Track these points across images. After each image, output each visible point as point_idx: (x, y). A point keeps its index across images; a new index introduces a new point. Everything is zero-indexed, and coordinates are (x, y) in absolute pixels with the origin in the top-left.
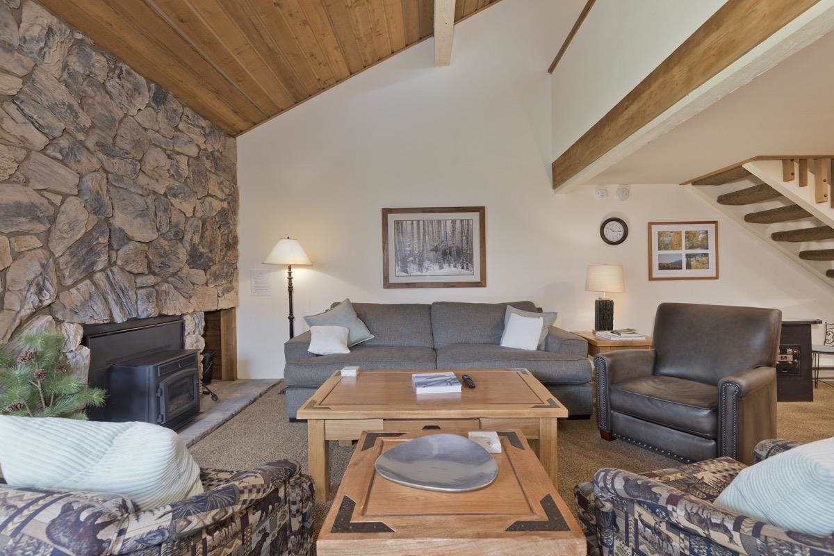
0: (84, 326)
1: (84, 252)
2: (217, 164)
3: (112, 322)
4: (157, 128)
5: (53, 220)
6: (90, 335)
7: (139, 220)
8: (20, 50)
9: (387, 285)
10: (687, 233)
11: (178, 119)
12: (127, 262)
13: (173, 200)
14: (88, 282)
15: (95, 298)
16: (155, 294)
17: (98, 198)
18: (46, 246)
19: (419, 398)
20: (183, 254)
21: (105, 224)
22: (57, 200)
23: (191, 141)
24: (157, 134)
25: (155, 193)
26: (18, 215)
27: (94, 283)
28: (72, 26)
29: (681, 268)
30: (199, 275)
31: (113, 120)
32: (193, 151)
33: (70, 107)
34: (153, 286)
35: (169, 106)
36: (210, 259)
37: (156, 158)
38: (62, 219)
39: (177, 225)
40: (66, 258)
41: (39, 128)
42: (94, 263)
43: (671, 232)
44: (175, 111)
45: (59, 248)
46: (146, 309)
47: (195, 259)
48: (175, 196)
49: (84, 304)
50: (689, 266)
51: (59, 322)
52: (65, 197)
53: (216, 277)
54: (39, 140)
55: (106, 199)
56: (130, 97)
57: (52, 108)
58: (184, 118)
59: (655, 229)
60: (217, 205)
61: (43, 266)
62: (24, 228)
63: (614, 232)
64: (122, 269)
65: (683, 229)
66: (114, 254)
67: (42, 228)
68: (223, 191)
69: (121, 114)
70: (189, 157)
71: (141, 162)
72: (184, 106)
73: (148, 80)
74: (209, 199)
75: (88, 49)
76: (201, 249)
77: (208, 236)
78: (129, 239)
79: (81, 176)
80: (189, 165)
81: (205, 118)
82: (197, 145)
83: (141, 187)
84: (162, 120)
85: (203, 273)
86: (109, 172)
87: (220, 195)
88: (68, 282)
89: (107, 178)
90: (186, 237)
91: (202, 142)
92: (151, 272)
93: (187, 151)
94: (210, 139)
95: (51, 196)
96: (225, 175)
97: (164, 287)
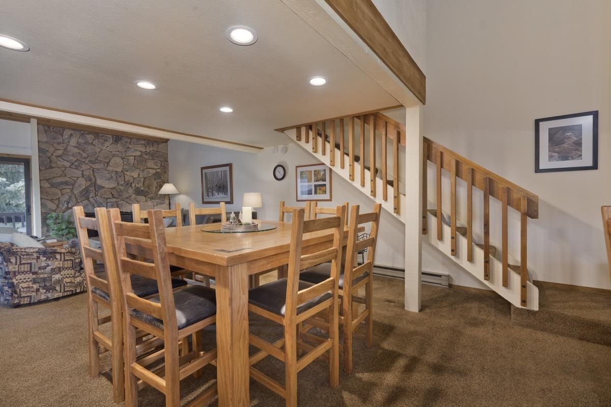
1: (85, 193)
2: (152, 156)
4: (117, 150)
5: (73, 185)
7: (108, 181)
8: (63, 143)
9: (204, 203)
10: (315, 171)
11: (128, 145)
12: (102, 195)
13: (126, 173)
14: (86, 201)
15: (89, 205)
16: (115, 204)
17: (89, 176)
18: (72, 191)
20: (131, 191)
21: (93, 184)
22: (75, 179)
23: (136, 150)
24: (117, 152)
25: (116, 172)
26: (62, 184)
28: (80, 131)
29: (312, 194)
30: (141, 198)
31: (96, 153)
32: (138, 153)
33: (79, 153)
34: (116, 202)
35: (123, 141)
36: (147, 192)
37: (117, 160)
38: (77, 185)
40: (79, 194)
41: (67, 161)
42: (89, 195)
43: (307, 171)
44: (126, 142)
45: (76, 192)
47: (139, 192)
48: (127, 171)
50: (316, 193)
52: (78, 178)
54: (67, 164)
55: (92, 177)
56: (102, 144)
57: (73, 155)
58: (132, 143)
59: (299, 170)
60: (152, 172)
61: (70, 197)
62: (64, 187)
63: (280, 174)
64: (101, 197)
65: (313, 169)
66: (97, 192)
67: (71, 187)
68: (157, 165)
69: (99, 150)
70: (135, 156)
71: (108, 163)
72: (131, 139)
73: (113, 136)
74: (147, 170)
75: (85, 135)
76: (142, 188)
77: (146, 184)
78: (103, 187)
79: (83, 171)
80: (135, 159)
81: (144, 140)
82: (140, 151)
83: (108, 171)
84: (119, 147)
85: (144, 197)
86: (94, 169)
87: (156, 167)
88: (79, 201)
89: (93, 171)
90: (133, 185)
91: (143, 149)
92: (113, 197)
93: (134, 154)
94: (148, 147)
95: (73, 178)
96: (159, 159)
97: (121, 202)
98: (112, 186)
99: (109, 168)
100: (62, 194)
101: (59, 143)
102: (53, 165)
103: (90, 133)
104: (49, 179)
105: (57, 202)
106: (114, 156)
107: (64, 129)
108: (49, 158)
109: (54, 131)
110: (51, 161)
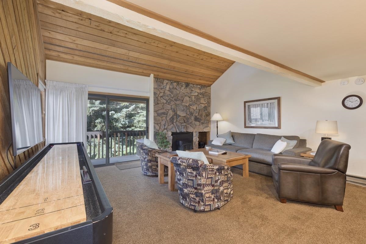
0: (172, 132)
1: (172, 120)
2: (203, 95)
3: (177, 132)
5: (167, 114)
6: (173, 134)
7: (182, 112)
8: (163, 89)
9: (246, 127)
12: (180, 121)
13: (190, 107)
15: (173, 127)
16: (185, 127)
17: (174, 109)
18: (166, 119)
19: (209, 154)
20: (193, 118)
21: (176, 114)
23: (196, 92)
24: (187, 93)
25: (186, 106)
26: (162, 114)
27: (173, 124)
28: (171, 80)
30: (197, 123)
31: (177, 94)
32: (196, 94)
33: (170, 94)
35: (190, 86)
36: (200, 119)
37: (187, 98)
38: (169, 114)
39: (192, 112)
40: (169, 120)
41: (165, 100)
42: (174, 121)
44: (191, 87)
45: (168, 119)
46: (184, 130)
47: (196, 119)
48: (191, 105)
49: (171, 128)
51: (168, 131)
52: (169, 110)
53: (203, 123)
54: (165, 101)
55: (175, 109)
56: (180, 88)
57: (167, 96)
58: (194, 87)
60: (203, 106)
61: (165, 122)
62: (163, 116)
63: (352, 103)
64: (179, 122)
66: (177, 119)
67: (166, 116)
68: (205, 101)
69: (179, 92)
70: (195, 96)
71: (183, 100)
72: (193, 84)
73: (185, 83)
74: (201, 104)
75: (173, 83)
76: (198, 117)
77: (200, 113)
78: (180, 116)
79: (171, 106)
80: (195, 98)
81: (200, 85)
82: (198, 92)
83: (183, 105)
84: (188, 90)
85: (199, 123)
86: (176, 104)
87: (204, 103)
88: (169, 124)
89: (176, 105)
90: (194, 114)
91: (199, 91)
92: (185, 122)
93: (194, 95)
94: (201, 90)
95: (167, 110)
96: (206, 97)
97: (188, 126)
98: (185, 115)
99: (183, 104)
100: (162, 120)
101: (161, 89)
102: (159, 102)
103: (175, 82)
104: (157, 111)
105: (159, 125)
106: (186, 96)
107: (164, 79)
108: (157, 98)
109: (160, 82)
110: (158, 100)
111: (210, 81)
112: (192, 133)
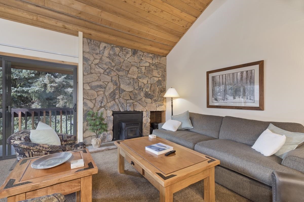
0: (113, 112)
1: (113, 96)
2: (156, 66)
3: (120, 111)
4: (134, 61)
5: (105, 88)
6: (114, 113)
7: (128, 86)
8: (99, 54)
11: (141, 57)
12: (124, 96)
13: (139, 80)
14: (113, 101)
15: (115, 105)
16: (132, 105)
17: (116, 82)
18: (104, 93)
20: (142, 94)
21: (119, 88)
22: (107, 83)
23: (146, 62)
24: (134, 63)
25: (133, 78)
26: (98, 87)
27: (115, 101)
28: (111, 44)
30: (149, 100)
31: (121, 62)
32: (147, 64)
33: (110, 62)
34: (132, 103)
35: (138, 54)
36: (153, 96)
37: (134, 69)
38: (107, 87)
39: (141, 86)
40: (108, 96)
41: (102, 69)
42: (115, 97)
44: (140, 55)
45: (107, 94)
46: (130, 109)
47: (147, 95)
48: (140, 78)
49: (112, 106)
51: (106, 110)
52: (108, 82)
53: (155, 101)
54: (102, 71)
55: (118, 82)
56: (125, 55)
57: (105, 64)
58: (144, 56)
60: (156, 79)
61: (103, 98)
62: (99, 90)
64: (123, 98)
66: (120, 95)
67: (103, 90)
68: (159, 74)
69: (123, 60)
70: (145, 67)
71: (128, 71)
72: (144, 53)
73: (132, 49)
74: (153, 78)
75: (114, 48)
76: (150, 93)
77: (152, 88)
78: (125, 91)
79: (112, 77)
80: (145, 69)
81: (152, 54)
82: (149, 62)
83: (128, 77)
84: (136, 59)
85: (150, 100)
86: (119, 75)
87: (158, 76)
88: (109, 101)
89: (118, 77)
90: (144, 89)
91: (150, 61)
92: (131, 99)
93: (145, 65)
94: (154, 60)
95: (105, 83)
96: (161, 69)
97: (136, 103)
98: (131, 89)
99: (129, 76)
100: (98, 96)
101: (97, 54)
102: (93, 71)
103: (117, 46)
104: (90, 83)
105: (94, 101)
106: (132, 65)
107: (101, 42)
108: (90, 65)
109: (94, 44)
110: (91, 68)
111: (166, 50)
112: (141, 113)
